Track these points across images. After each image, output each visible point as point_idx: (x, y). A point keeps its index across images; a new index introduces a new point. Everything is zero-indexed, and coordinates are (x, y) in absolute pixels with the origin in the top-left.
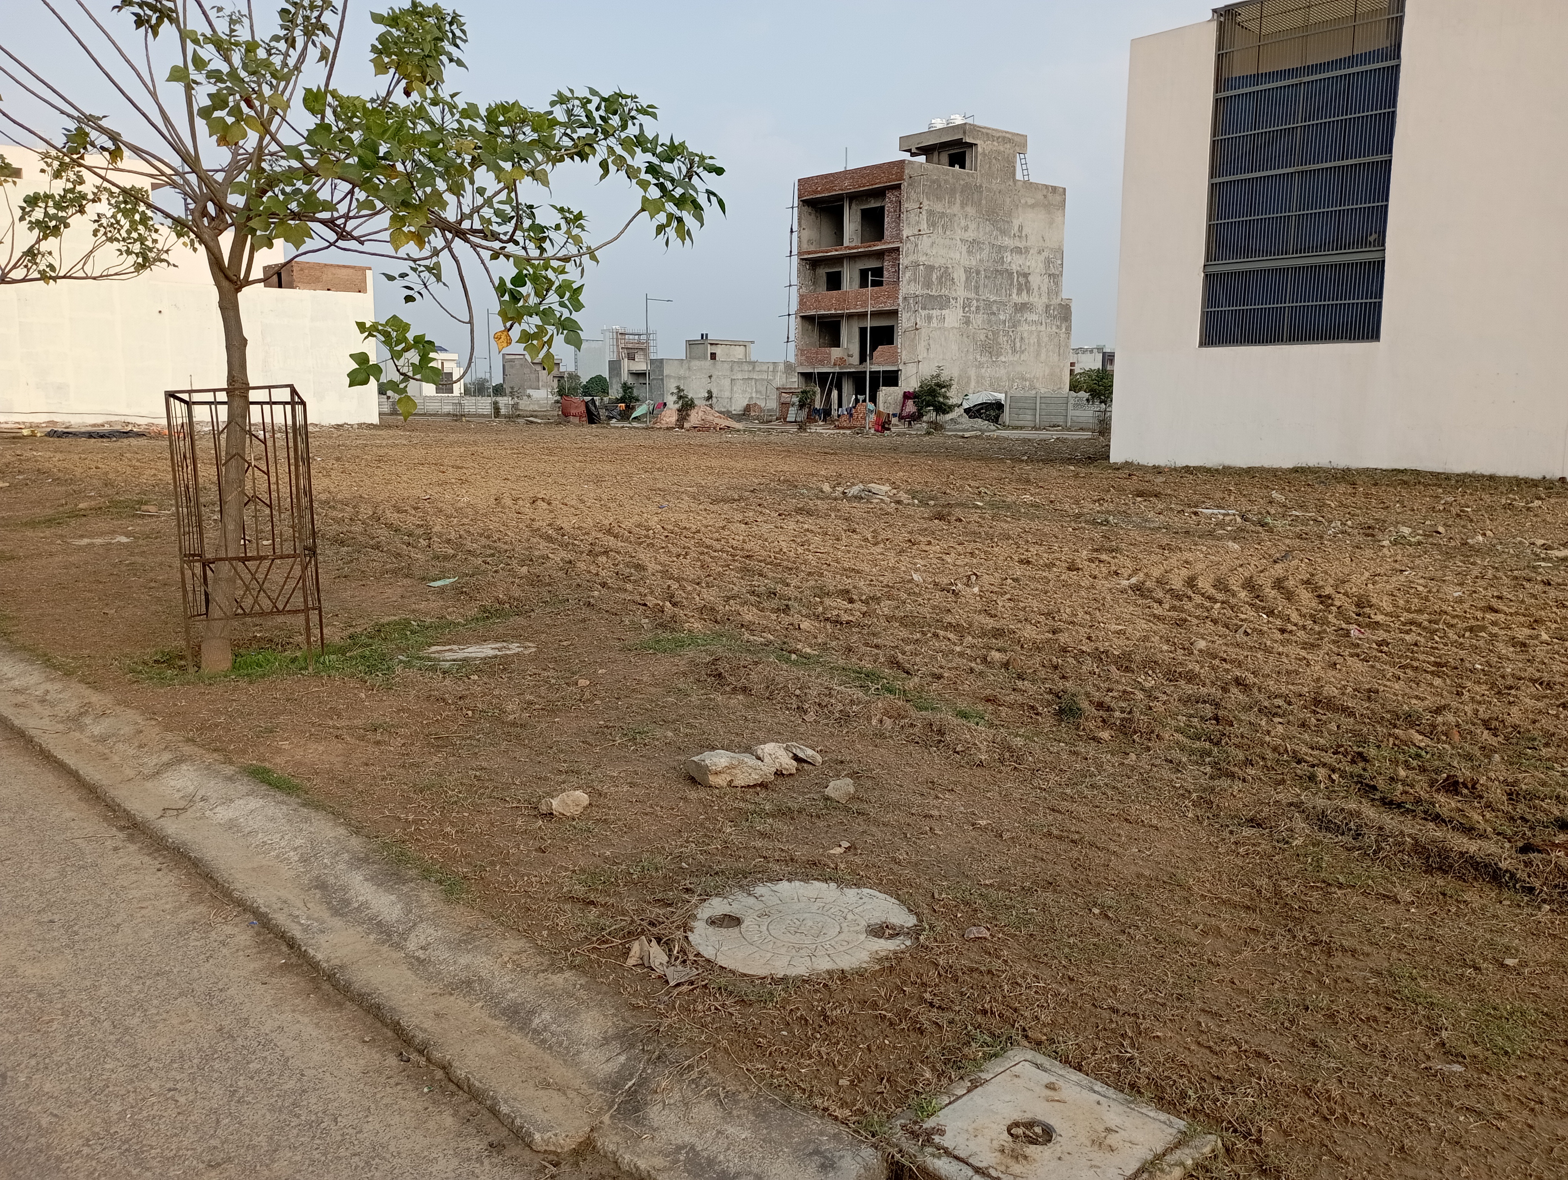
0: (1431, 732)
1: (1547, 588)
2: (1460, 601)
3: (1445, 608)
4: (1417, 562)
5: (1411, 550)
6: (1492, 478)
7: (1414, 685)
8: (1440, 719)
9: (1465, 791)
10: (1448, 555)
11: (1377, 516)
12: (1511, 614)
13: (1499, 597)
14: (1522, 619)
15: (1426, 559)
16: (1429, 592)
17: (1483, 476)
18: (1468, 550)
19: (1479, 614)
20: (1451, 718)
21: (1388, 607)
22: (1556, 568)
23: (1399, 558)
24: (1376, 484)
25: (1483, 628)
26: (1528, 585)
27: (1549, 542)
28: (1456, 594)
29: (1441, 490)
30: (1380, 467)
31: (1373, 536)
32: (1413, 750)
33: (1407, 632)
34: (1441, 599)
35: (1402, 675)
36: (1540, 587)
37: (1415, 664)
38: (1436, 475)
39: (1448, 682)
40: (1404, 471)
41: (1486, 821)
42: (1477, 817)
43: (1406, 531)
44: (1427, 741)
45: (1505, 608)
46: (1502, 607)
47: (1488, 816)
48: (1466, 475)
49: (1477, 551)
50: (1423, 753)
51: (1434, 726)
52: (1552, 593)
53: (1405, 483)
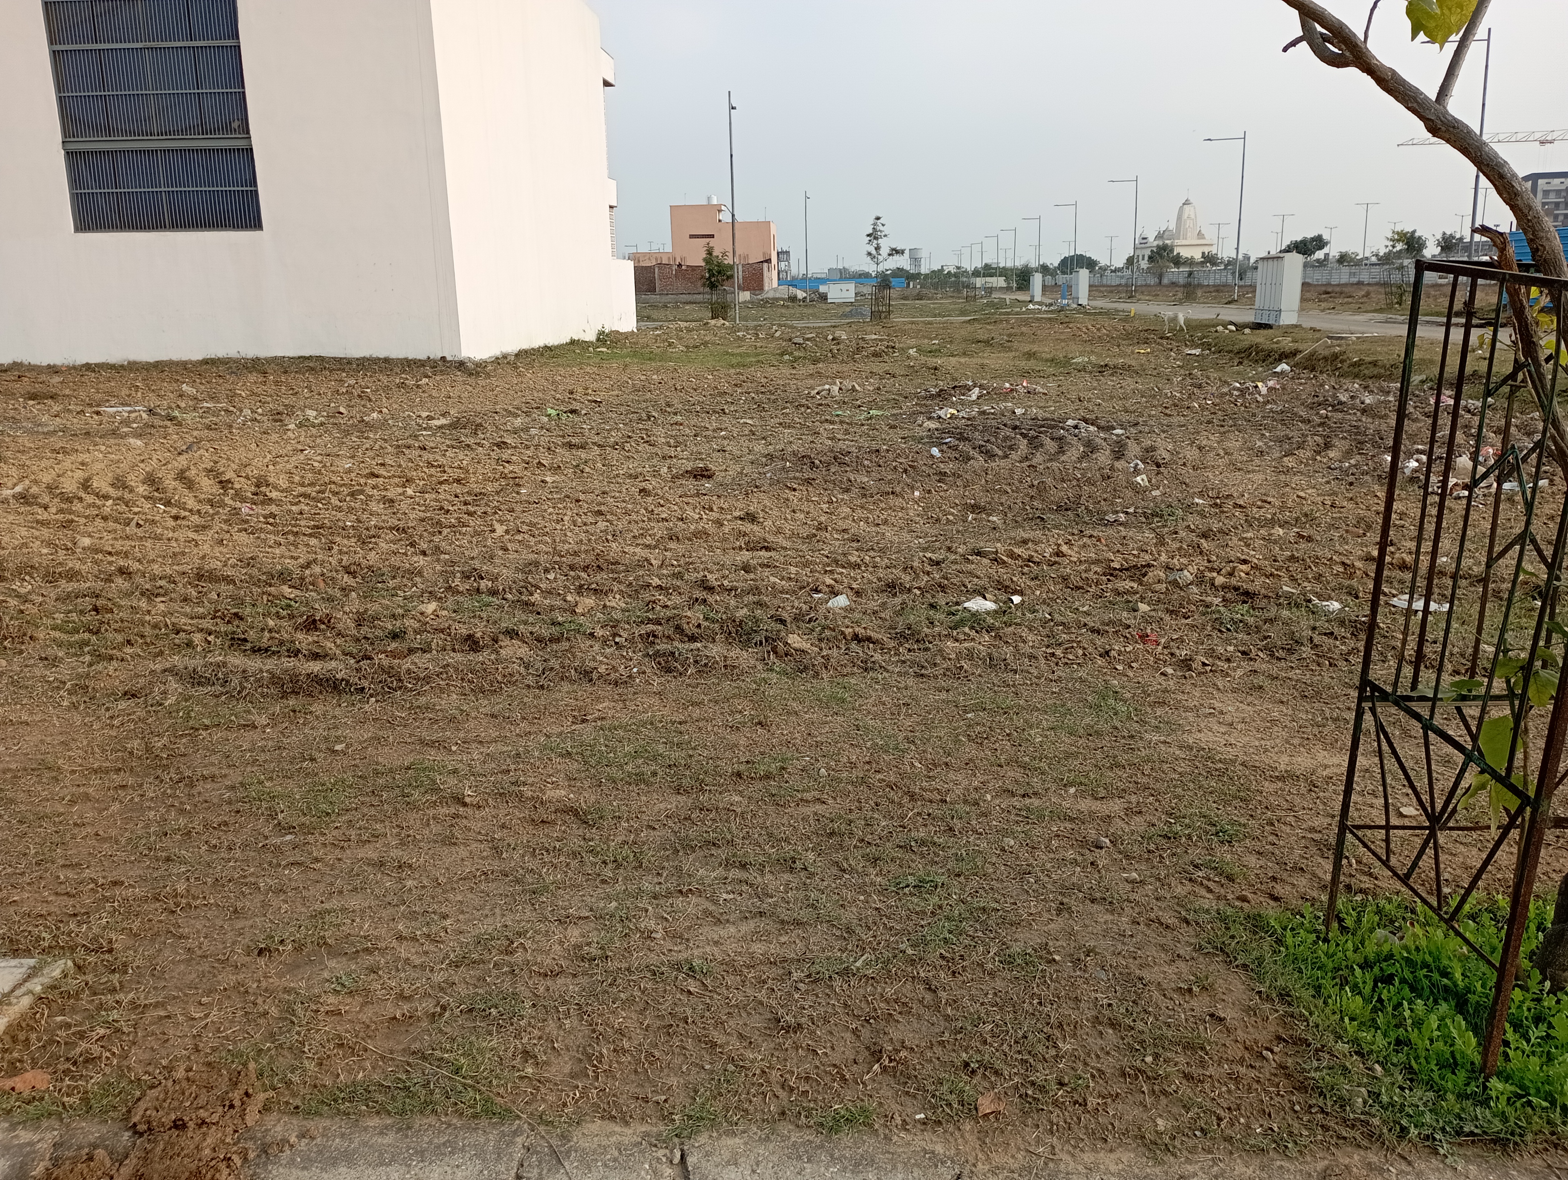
0: (301, 584)
1: (422, 453)
2: (349, 471)
3: (334, 479)
4: (318, 441)
5: (314, 431)
6: (386, 360)
7: (292, 548)
8: (307, 572)
9: (323, 626)
10: (347, 433)
11: (287, 402)
12: (389, 477)
13: (382, 465)
14: (397, 480)
15: (327, 438)
16: (324, 466)
17: (379, 359)
18: (364, 426)
19: (362, 481)
20: (317, 570)
21: (283, 483)
22: (434, 435)
23: (302, 439)
24: (286, 372)
25: (362, 492)
26: (407, 451)
27: (432, 414)
28: (347, 466)
29: (344, 374)
30: (287, 355)
31: (281, 421)
32: (284, 602)
33: (296, 504)
34: (333, 472)
35: (282, 541)
36: (418, 452)
37: (295, 530)
38: (338, 360)
39: (323, 540)
40: (310, 358)
41: (337, 646)
42: (329, 645)
43: (311, 414)
44: (298, 592)
45: (385, 473)
46: (382, 471)
47: (338, 641)
48: (364, 359)
49: (370, 426)
50: (293, 603)
51: (302, 579)
52: (426, 455)
53: (312, 369)
